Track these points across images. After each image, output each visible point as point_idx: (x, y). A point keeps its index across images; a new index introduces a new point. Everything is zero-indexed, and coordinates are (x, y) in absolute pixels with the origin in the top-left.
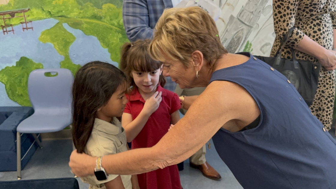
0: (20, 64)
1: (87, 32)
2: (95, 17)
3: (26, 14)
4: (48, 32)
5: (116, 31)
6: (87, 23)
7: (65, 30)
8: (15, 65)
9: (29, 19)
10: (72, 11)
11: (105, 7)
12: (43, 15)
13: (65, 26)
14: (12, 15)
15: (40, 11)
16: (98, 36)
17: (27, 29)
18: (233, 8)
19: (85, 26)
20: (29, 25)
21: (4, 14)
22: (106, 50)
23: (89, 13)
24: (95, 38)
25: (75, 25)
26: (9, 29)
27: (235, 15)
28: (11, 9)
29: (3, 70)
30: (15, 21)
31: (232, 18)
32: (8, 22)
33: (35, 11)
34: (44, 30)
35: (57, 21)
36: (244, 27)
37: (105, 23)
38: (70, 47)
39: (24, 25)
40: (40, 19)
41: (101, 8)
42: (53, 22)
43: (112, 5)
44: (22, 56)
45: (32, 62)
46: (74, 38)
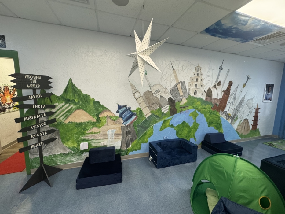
0: (182, 123)
1: (202, 113)
2: (205, 108)
3: (188, 107)
4: (192, 113)
5: (209, 112)
6: (202, 110)
7: (196, 112)
8: (181, 124)
9: (188, 109)
10: (199, 107)
11: (207, 105)
12: (192, 108)
13: (197, 111)
14: (184, 108)
15: (191, 107)
16: (204, 114)
17: (187, 112)
18: (235, 106)
19: (201, 111)
20: (188, 111)
21: (182, 107)
22: (205, 118)
23: (203, 107)
24: (203, 114)
25: (199, 111)
26: (182, 112)
27: (235, 108)
28: (184, 106)
29: (177, 126)
30: (184, 110)
31: (234, 108)
32: (182, 110)
33: (190, 106)
34: (191, 112)
35: (195, 110)
36: (237, 111)
37: (206, 110)
38: (197, 118)
39: (186, 111)
40: (191, 109)
41: (206, 106)
42: (194, 110)
43: (209, 105)
44: (183, 121)
45: (186, 123)
46: (198, 115)
